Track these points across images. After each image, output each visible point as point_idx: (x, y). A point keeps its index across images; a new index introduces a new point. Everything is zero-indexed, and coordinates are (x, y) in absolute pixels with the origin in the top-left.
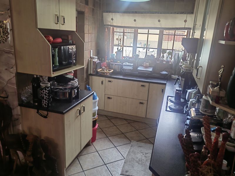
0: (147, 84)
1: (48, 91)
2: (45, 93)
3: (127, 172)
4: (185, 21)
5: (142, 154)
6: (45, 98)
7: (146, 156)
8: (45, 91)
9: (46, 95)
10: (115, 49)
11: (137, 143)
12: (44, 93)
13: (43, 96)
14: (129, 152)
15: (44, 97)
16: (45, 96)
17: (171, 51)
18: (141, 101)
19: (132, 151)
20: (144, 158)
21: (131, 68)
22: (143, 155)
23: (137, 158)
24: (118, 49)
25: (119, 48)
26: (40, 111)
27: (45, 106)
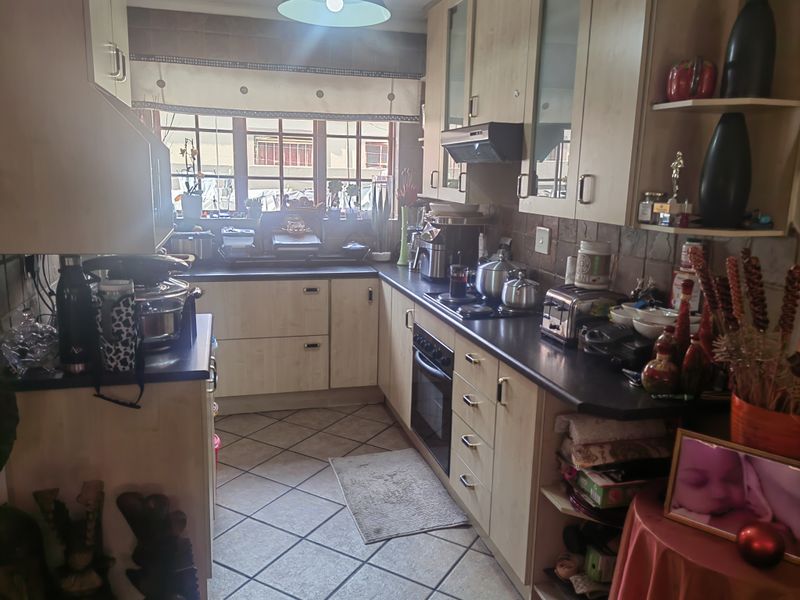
0: (322, 284)
1: (133, 307)
2: (124, 318)
3: (378, 531)
4: (391, 97)
5: (381, 481)
6: (124, 337)
7: (395, 479)
8: (123, 308)
9: (126, 323)
10: (179, 188)
11: (347, 459)
12: (121, 319)
13: (116, 329)
14: (345, 488)
15: (121, 332)
16: (124, 329)
17: (355, 183)
18: (311, 341)
19: (350, 483)
20: (393, 488)
21: (250, 242)
22: (387, 483)
23: (378, 493)
24: (187, 184)
25: (191, 181)
26: (104, 390)
27: (121, 367)
